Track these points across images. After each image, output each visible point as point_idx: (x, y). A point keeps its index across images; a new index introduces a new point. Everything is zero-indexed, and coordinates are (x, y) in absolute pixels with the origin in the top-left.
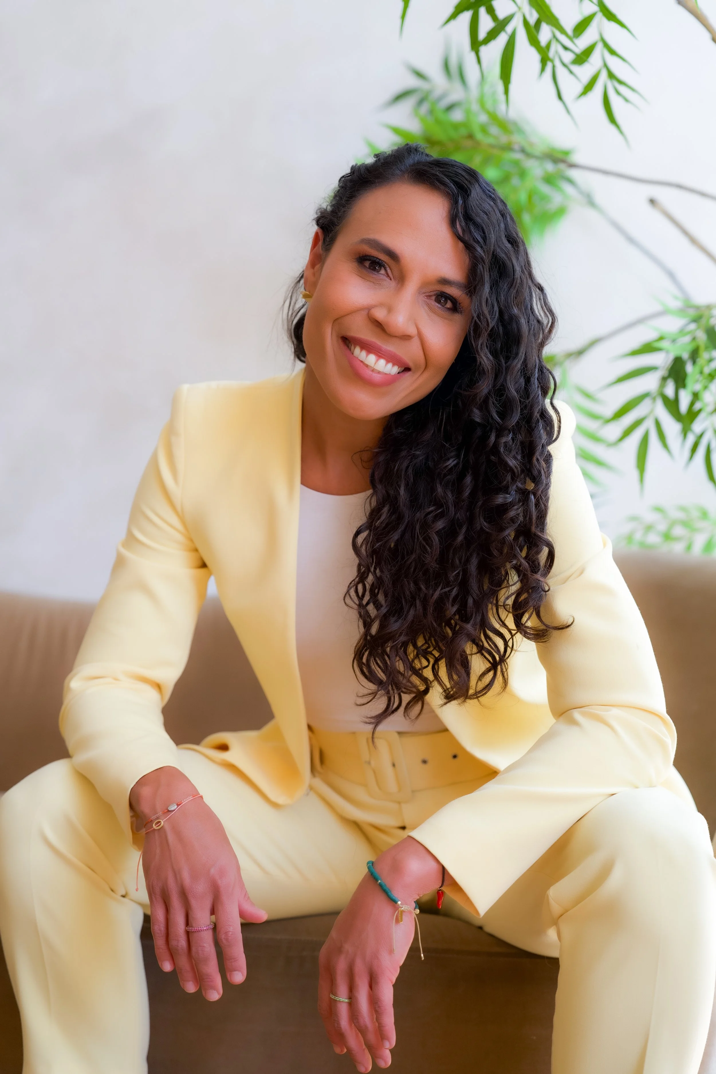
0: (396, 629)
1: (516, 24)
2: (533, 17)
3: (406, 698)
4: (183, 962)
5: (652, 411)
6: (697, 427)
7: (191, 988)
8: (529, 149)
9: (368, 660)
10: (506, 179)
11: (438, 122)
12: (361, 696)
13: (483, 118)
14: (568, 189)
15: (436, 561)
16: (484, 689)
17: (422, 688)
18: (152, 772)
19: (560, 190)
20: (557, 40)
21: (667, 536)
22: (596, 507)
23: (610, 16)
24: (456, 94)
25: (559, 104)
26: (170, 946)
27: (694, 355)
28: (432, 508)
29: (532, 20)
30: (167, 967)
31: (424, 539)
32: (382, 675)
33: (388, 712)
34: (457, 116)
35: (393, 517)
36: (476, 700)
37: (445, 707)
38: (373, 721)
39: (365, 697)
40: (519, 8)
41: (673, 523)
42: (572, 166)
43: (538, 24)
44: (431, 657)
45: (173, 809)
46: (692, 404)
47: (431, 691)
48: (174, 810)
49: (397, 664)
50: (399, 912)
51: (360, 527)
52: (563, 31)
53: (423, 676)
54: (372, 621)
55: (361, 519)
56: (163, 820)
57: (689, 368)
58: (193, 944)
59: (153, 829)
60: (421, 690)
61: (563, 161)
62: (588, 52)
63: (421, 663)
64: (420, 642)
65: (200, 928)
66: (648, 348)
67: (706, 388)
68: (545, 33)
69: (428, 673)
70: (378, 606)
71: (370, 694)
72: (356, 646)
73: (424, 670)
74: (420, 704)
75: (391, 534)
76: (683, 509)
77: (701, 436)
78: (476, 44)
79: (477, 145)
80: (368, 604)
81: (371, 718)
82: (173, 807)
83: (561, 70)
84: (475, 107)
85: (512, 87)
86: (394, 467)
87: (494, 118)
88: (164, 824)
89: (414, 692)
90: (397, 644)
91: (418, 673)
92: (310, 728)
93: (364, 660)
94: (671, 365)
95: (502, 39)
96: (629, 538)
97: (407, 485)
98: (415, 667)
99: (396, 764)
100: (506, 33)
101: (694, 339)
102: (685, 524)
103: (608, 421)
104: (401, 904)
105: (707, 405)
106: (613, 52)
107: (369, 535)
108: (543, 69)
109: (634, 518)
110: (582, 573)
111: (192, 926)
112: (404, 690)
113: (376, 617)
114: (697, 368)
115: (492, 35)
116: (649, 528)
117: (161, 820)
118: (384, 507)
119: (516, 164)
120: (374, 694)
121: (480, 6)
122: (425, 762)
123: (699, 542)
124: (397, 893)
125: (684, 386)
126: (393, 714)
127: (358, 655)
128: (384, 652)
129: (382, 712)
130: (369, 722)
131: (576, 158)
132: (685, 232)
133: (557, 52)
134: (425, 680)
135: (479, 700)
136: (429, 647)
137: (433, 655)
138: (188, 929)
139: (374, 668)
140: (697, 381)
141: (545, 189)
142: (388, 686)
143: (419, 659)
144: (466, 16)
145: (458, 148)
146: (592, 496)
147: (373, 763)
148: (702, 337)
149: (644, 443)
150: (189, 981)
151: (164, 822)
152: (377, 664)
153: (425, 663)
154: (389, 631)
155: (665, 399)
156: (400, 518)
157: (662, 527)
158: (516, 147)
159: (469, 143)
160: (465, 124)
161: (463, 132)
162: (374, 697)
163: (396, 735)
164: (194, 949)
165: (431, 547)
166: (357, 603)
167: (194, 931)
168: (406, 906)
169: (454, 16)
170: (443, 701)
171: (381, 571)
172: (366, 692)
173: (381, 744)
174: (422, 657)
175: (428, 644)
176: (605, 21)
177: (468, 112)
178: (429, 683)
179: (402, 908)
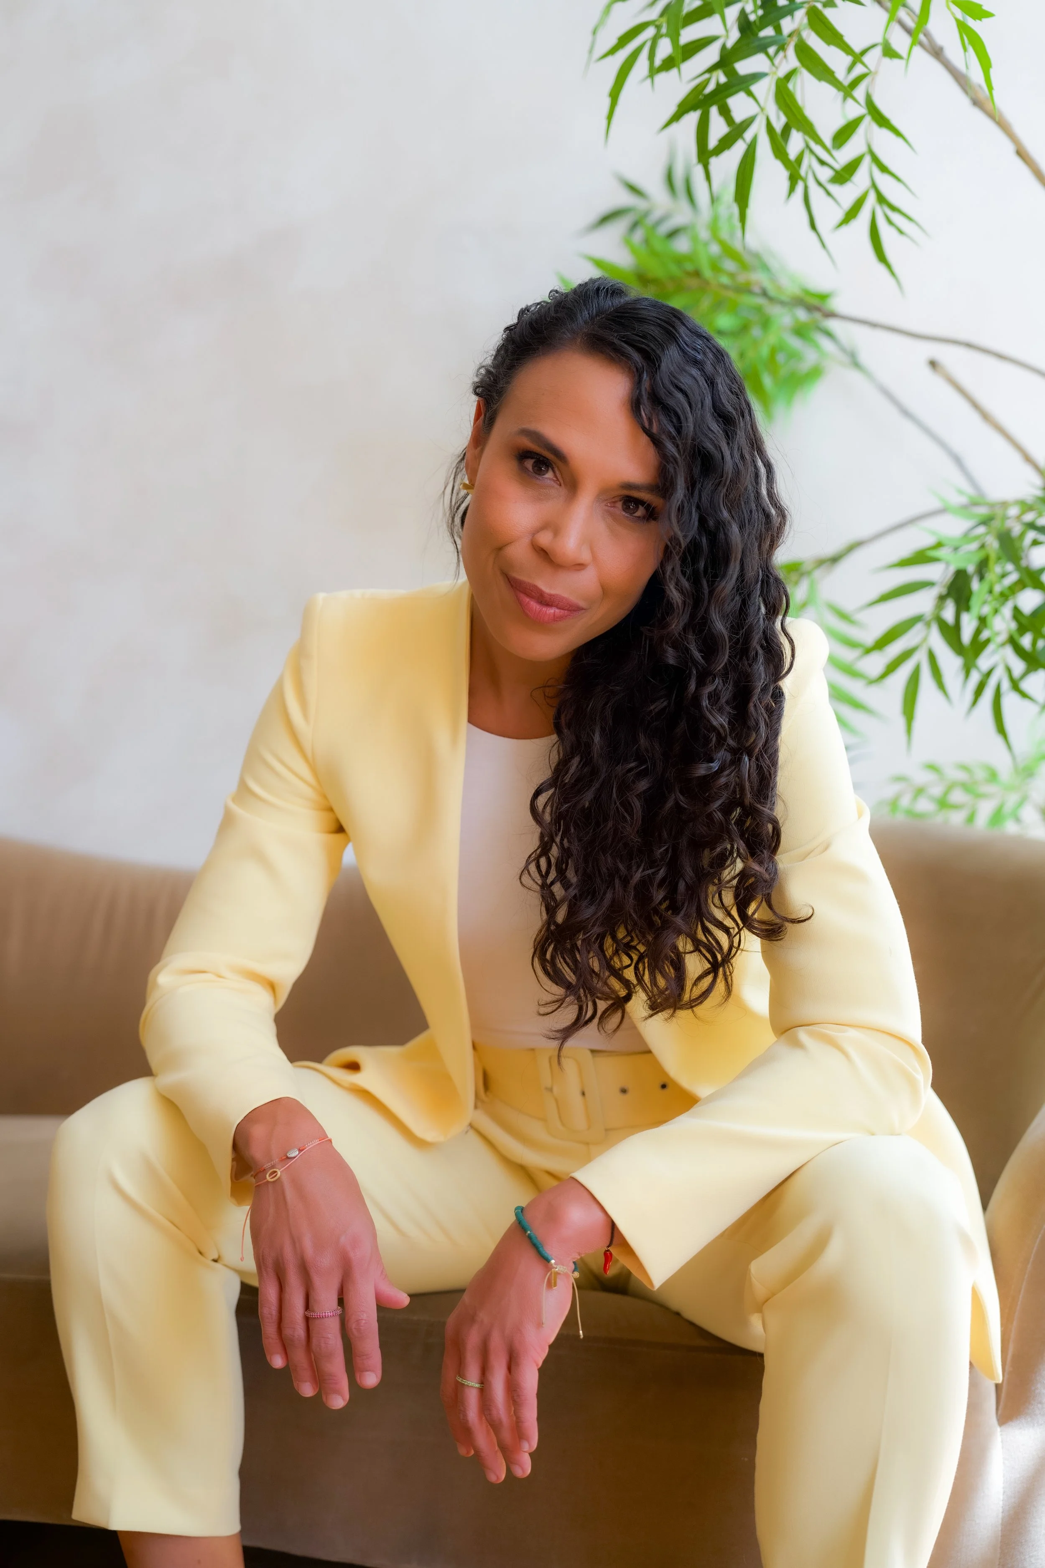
0: (588, 917)
1: (758, 129)
2: (779, 121)
3: (602, 1005)
4: (300, 1356)
5: (925, 639)
6: (984, 662)
7: (307, 1390)
8: (772, 292)
9: (553, 957)
10: (743, 329)
11: (653, 253)
12: (543, 1005)
13: (715, 249)
14: (826, 344)
15: (638, 832)
16: (700, 996)
17: (623, 993)
18: (265, 1104)
19: (816, 346)
20: (812, 152)
21: (943, 803)
22: (851, 761)
23: (882, 121)
24: (682, 216)
25: (812, 235)
26: (283, 1336)
27: (982, 567)
28: (632, 765)
29: (778, 125)
30: (278, 1362)
31: (621, 804)
32: (571, 977)
33: (578, 1024)
34: (682, 245)
35: (585, 770)
36: (690, 1011)
37: (650, 1020)
38: (558, 1035)
39: (548, 1005)
40: (762, 109)
41: (951, 787)
42: (831, 315)
43: (786, 131)
44: (634, 953)
45: (293, 1155)
46: (978, 632)
47: (633, 997)
48: (295, 1157)
49: (591, 961)
50: (551, 1274)
51: (541, 785)
52: (819, 141)
53: (624, 977)
54: (558, 905)
55: (545, 774)
56: (279, 1170)
57: (975, 585)
58: (314, 1334)
59: (265, 1181)
60: (623, 996)
61: (818, 309)
62: (852, 168)
63: (621, 961)
64: (621, 933)
65: (324, 1314)
66: (921, 558)
67: (996, 611)
68: (796, 143)
69: (629, 974)
70: (566, 886)
71: (554, 1002)
72: (536, 939)
73: (626, 970)
74: (619, 1015)
75: (582, 794)
76: (964, 768)
77: (989, 674)
78: (704, 154)
79: (705, 285)
80: (552, 883)
81: (557, 1031)
82: (294, 1153)
83: (816, 193)
84: (704, 234)
85: (751, 212)
86: (587, 707)
87: (728, 251)
88: (281, 1175)
89: (612, 999)
90: (589, 936)
91: (617, 974)
92: (474, 1047)
93: (548, 956)
94: (951, 580)
95: (739, 149)
96: (894, 803)
97: (603, 730)
98: (614, 967)
99: (586, 1093)
100: (744, 140)
101: (983, 546)
102: (965, 787)
103: (868, 651)
104: (555, 1263)
105: (998, 634)
106: (884, 169)
107: (553, 795)
108: (792, 189)
109: (900, 779)
110: (826, 849)
111: (313, 1311)
112: (599, 995)
113: (563, 900)
114: (985, 586)
115: (726, 143)
116: (920, 791)
117: (277, 1170)
118: (573, 757)
119: (759, 310)
120: (560, 1002)
121: (711, 105)
122: (624, 1091)
123: (985, 810)
124: (552, 1250)
125: (968, 609)
126: (586, 1025)
127: (540, 949)
128: (574, 946)
129: (571, 1024)
130: (554, 1037)
131: (837, 304)
132: (976, 405)
133: (810, 166)
134: (626, 983)
135: (693, 1011)
136: (632, 940)
137: (638, 951)
138: (308, 1314)
139: (561, 968)
140: (985, 602)
141: (794, 343)
142: (579, 989)
143: (619, 956)
144: (692, 118)
145: (680, 288)
146: (847, 748)
147: (555, 1090)
148: (993, 544)
149: (914, 681)
150: (306, 1381)
151: (281, 1172)
152: (566, 962)
153: (626, 961)
154: (579, 919)
155: (943, 626)
156: (594, 772)
157: (937, 791)
158: (757, 290)
159: (693, 282)
160: (690, 257)
161: (689, 267)
162: (559, 1007)
163: (589, 1053)
164: (314, 1341)
165: (631, 815)
166: (540, 882)
167: (316, 1317)
168: (562, 1266)
169: (676, 117)
170: (647, 1012)
171: (569, 842)
172: (550, 998)
173: (569, 1065)
174: (623, 954)
175: (632, 937)
176: (875, 127)
177: (695, 239)
178: (632, 987)
179: (556, 1268)
